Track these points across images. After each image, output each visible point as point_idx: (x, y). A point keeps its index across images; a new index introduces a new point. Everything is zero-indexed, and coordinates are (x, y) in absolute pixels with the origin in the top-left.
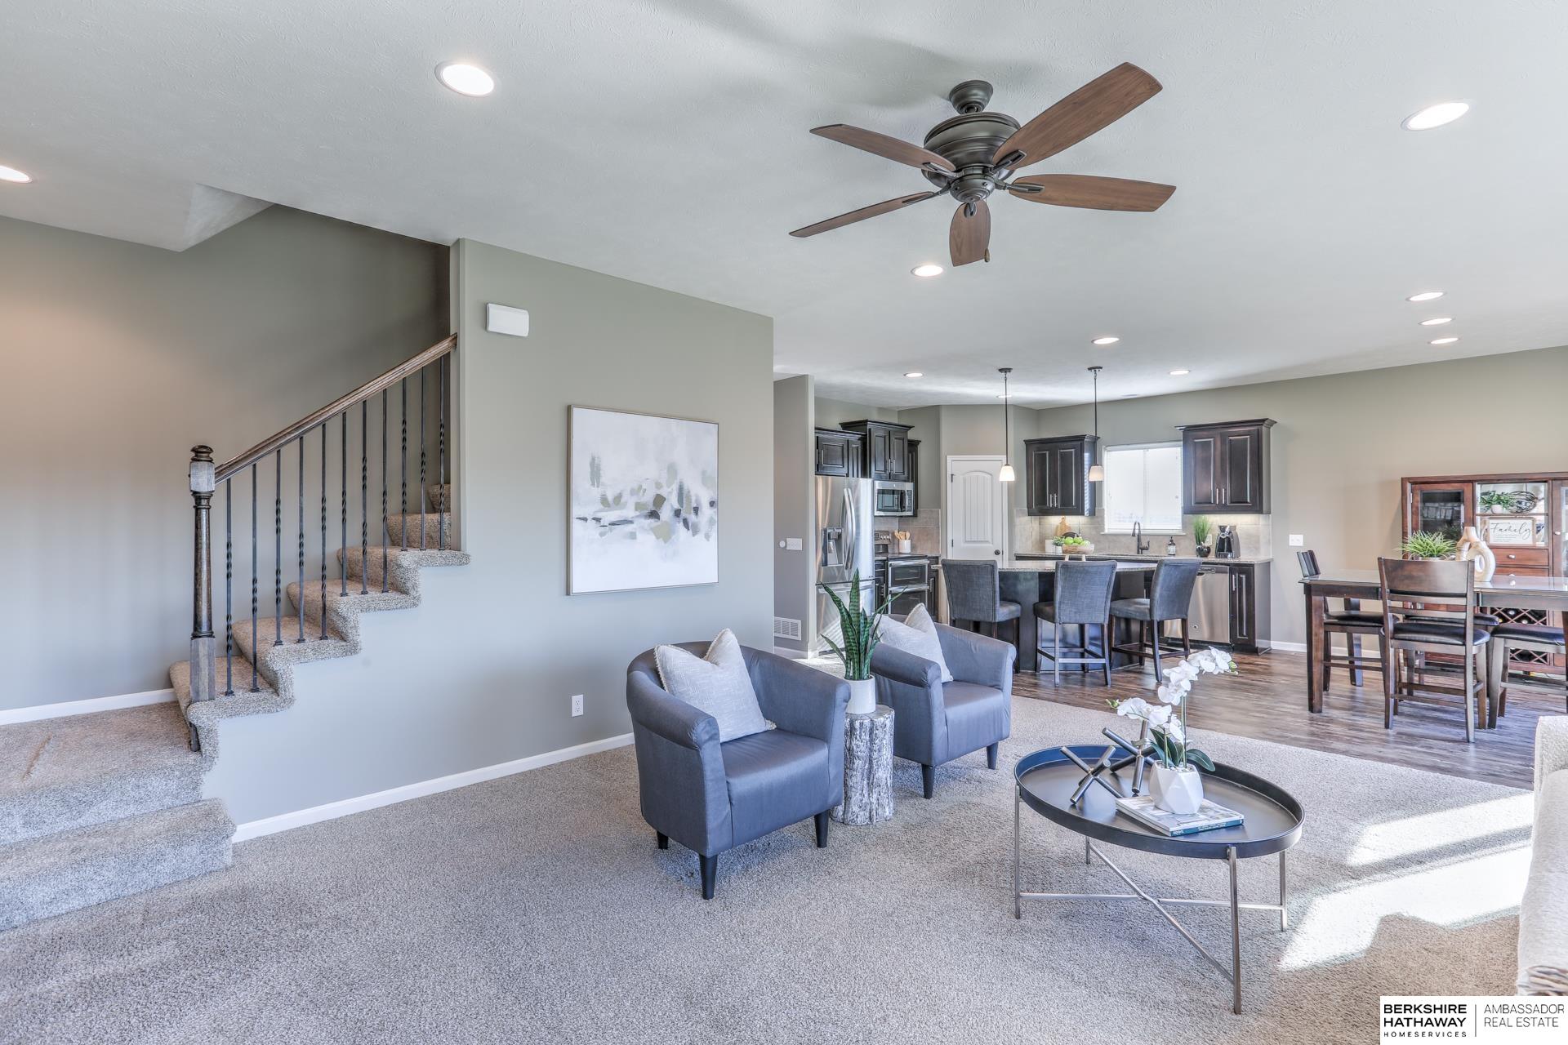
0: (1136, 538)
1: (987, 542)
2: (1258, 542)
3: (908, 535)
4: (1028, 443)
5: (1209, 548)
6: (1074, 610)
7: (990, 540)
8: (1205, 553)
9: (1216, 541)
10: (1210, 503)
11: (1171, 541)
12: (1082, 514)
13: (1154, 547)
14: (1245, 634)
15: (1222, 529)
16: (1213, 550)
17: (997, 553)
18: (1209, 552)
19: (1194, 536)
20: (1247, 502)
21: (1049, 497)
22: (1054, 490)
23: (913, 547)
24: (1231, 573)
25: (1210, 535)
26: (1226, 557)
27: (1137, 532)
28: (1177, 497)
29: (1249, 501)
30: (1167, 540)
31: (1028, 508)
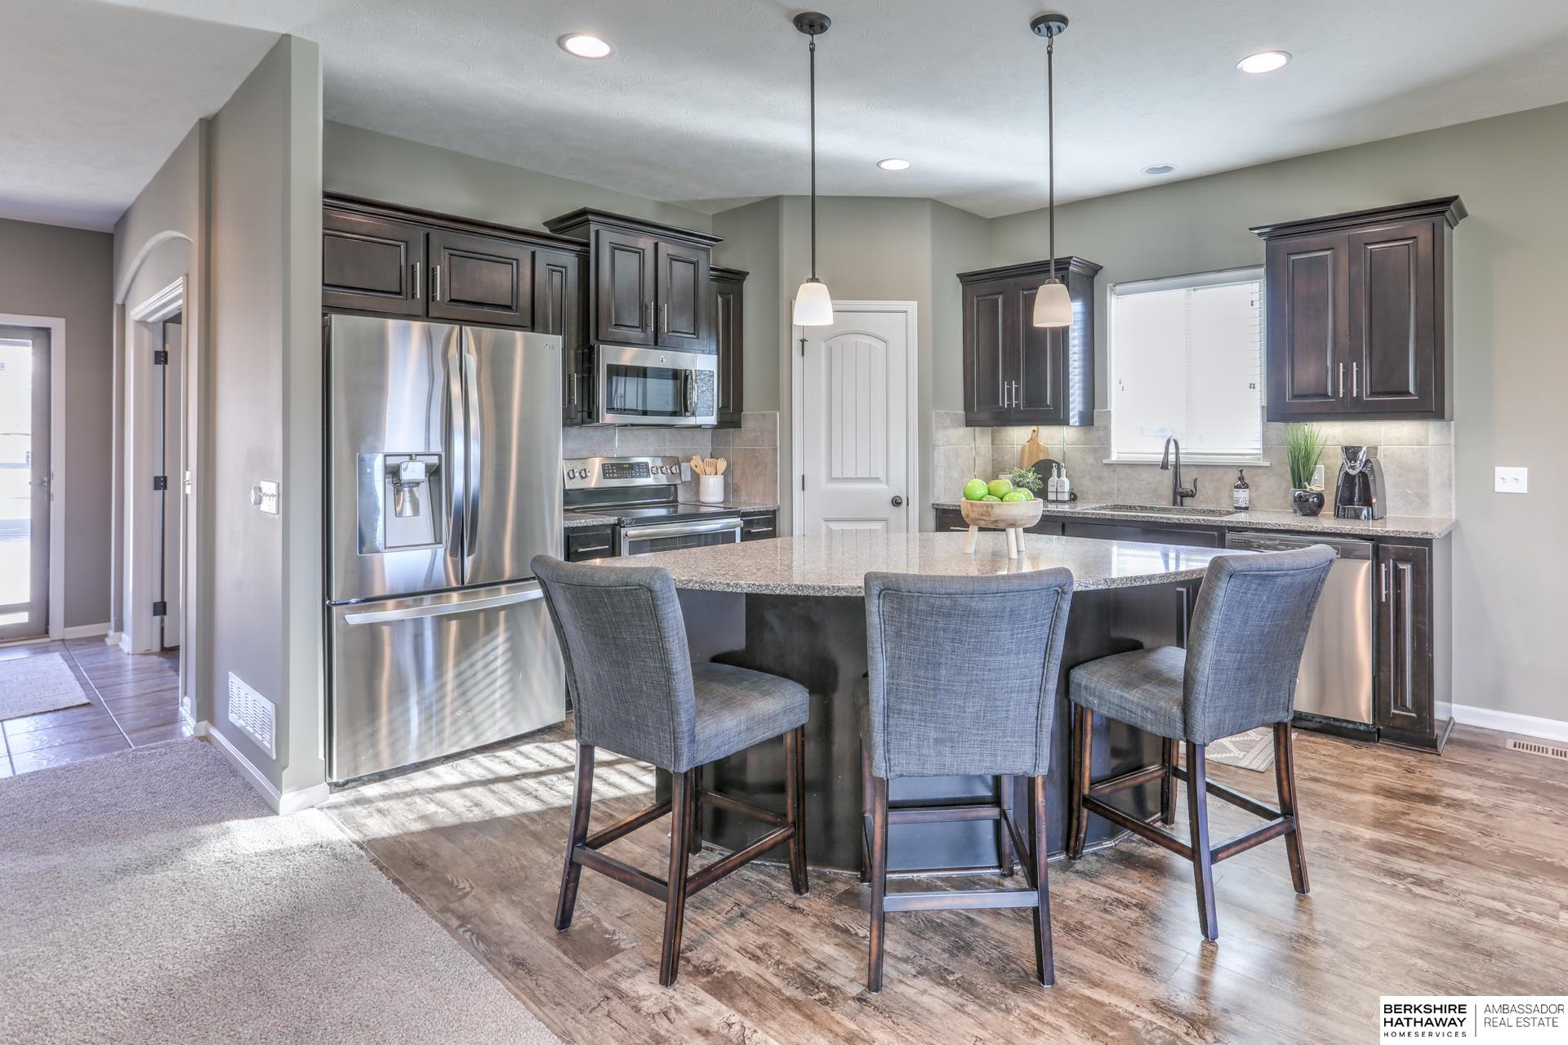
0: (1170, 472)
1: (876, 479)
2: (1423, 482)
3: (722, 465)
4: (967, 279)
5: (1320, 496)
6: (933, 735)
7: (881, 474)
8: (1309, 506)
9: (1337, 480)
10: (1326, 395)
11: (1241, 479)
12: (1065, 422)
13: (1206, 490)
14: (1409, 704)
15: (1351, 452)
16: (1329, 501)
17: (896, 502)
18: (1321, 504)
19: (1289, 469)
20: (1407, 393)
21: (1003, 386)
22: (1012, 374)
23: (729, 488)
24: (1378, 557)
25: (1321, 467)
26: (1357, 517)
27: (1172, 458)
28: (1252, 386)
29: (1412, 389)
30: (1233, 476)
31: (966, 409)
